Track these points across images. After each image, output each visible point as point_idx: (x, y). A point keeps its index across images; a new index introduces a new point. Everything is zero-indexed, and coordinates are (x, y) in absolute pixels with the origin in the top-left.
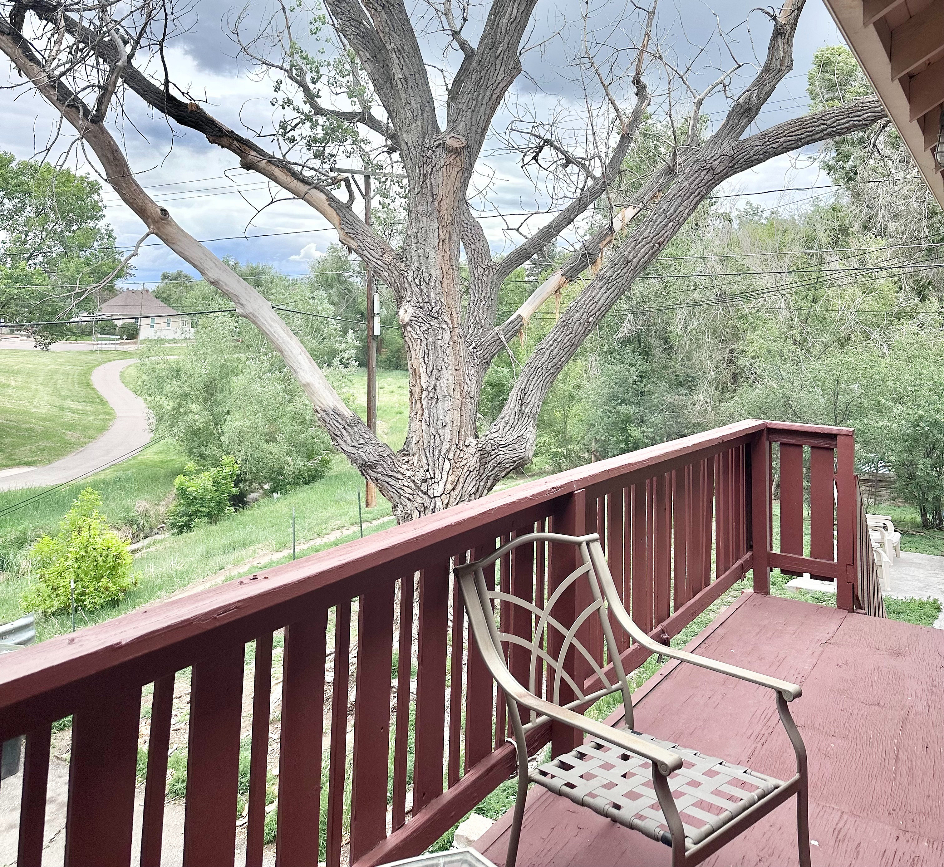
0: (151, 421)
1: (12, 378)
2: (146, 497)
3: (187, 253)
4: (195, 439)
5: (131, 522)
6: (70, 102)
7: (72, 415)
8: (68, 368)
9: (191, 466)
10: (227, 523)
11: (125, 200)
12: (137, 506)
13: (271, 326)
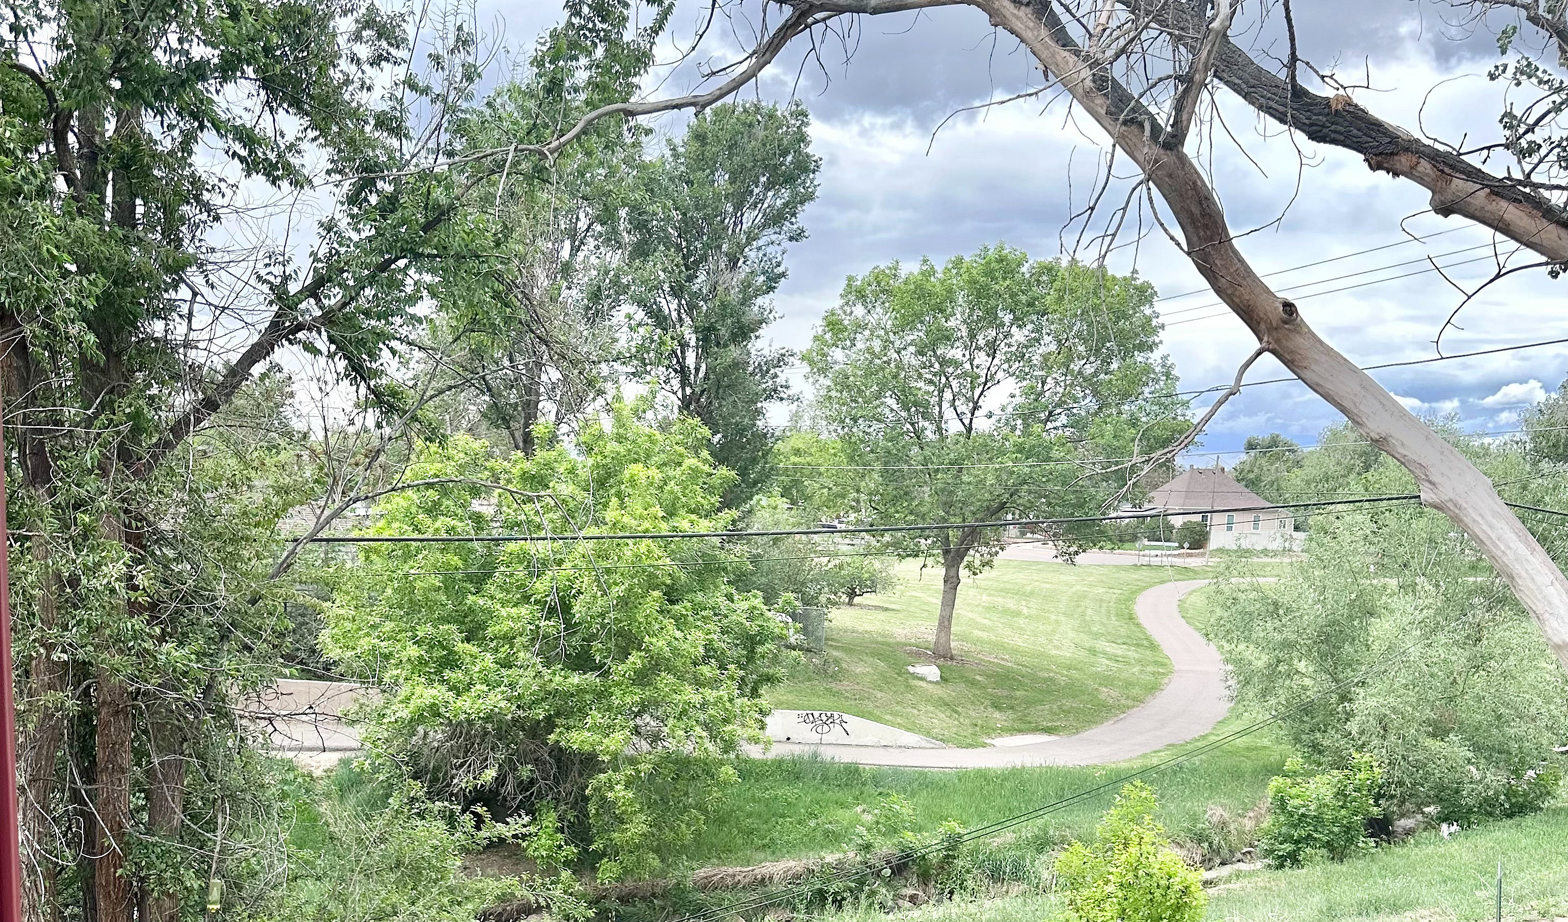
0: (1229, 683)
1: (1024, 603)
2: (1222, 801)
3: (1328, 385)
4: (1305, 719)
5: (1200, 838)
6: (1127, 115)
7: (1108, 662)
8: (1102, 590)
9: (1294, 762)
10: (1360, 864)
11: (1219, 291)
12: (1210, 813)
13: (1491, 527)
